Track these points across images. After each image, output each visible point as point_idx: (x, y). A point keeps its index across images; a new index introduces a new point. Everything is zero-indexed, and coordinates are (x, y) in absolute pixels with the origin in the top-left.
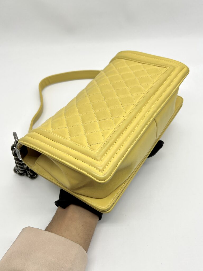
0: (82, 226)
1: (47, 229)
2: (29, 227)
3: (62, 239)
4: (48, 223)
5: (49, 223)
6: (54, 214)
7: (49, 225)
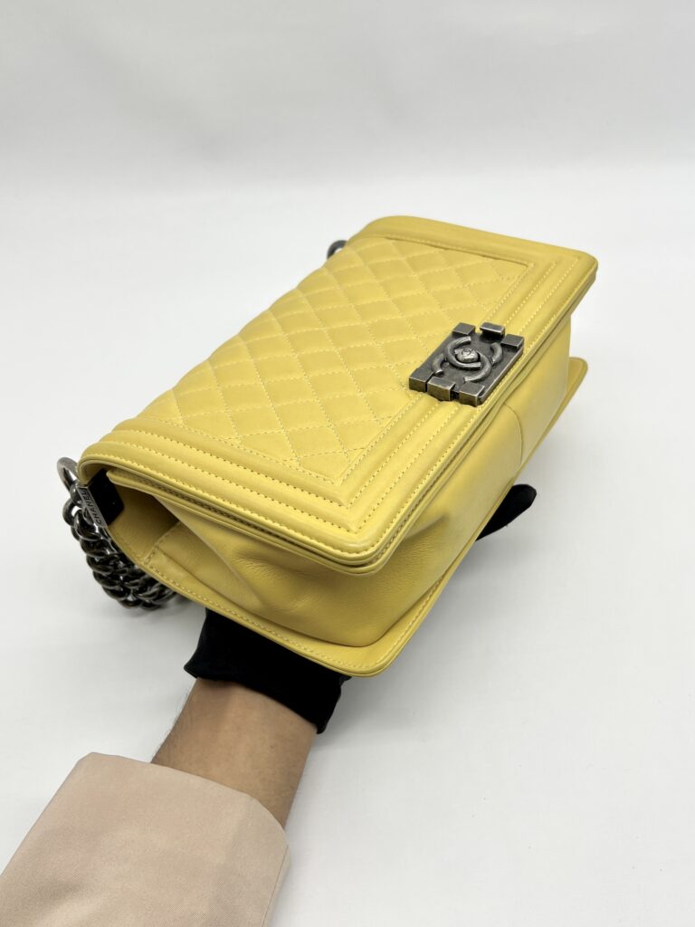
0: (272, 747)
1: (158, 759)
2: (93, 755)
3: (195, 781)
4: (161, 739)
5: (163, 741)
6: (180, 710)
7: (163, 746)
